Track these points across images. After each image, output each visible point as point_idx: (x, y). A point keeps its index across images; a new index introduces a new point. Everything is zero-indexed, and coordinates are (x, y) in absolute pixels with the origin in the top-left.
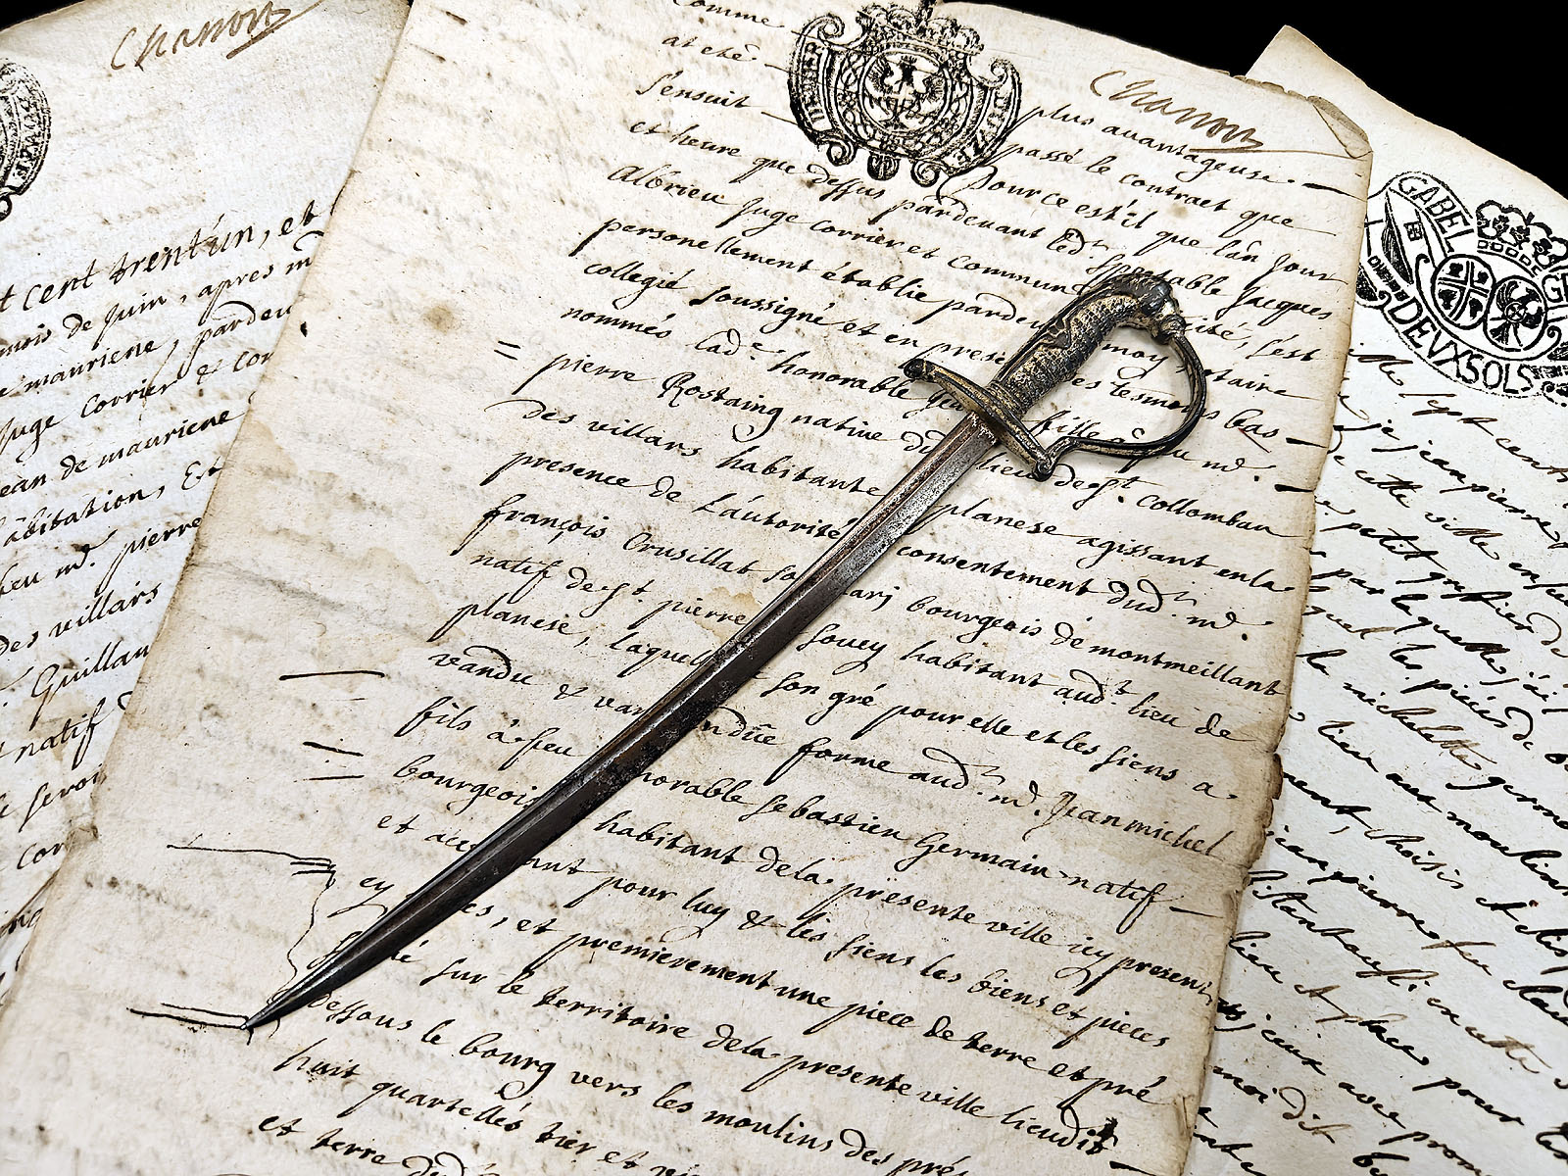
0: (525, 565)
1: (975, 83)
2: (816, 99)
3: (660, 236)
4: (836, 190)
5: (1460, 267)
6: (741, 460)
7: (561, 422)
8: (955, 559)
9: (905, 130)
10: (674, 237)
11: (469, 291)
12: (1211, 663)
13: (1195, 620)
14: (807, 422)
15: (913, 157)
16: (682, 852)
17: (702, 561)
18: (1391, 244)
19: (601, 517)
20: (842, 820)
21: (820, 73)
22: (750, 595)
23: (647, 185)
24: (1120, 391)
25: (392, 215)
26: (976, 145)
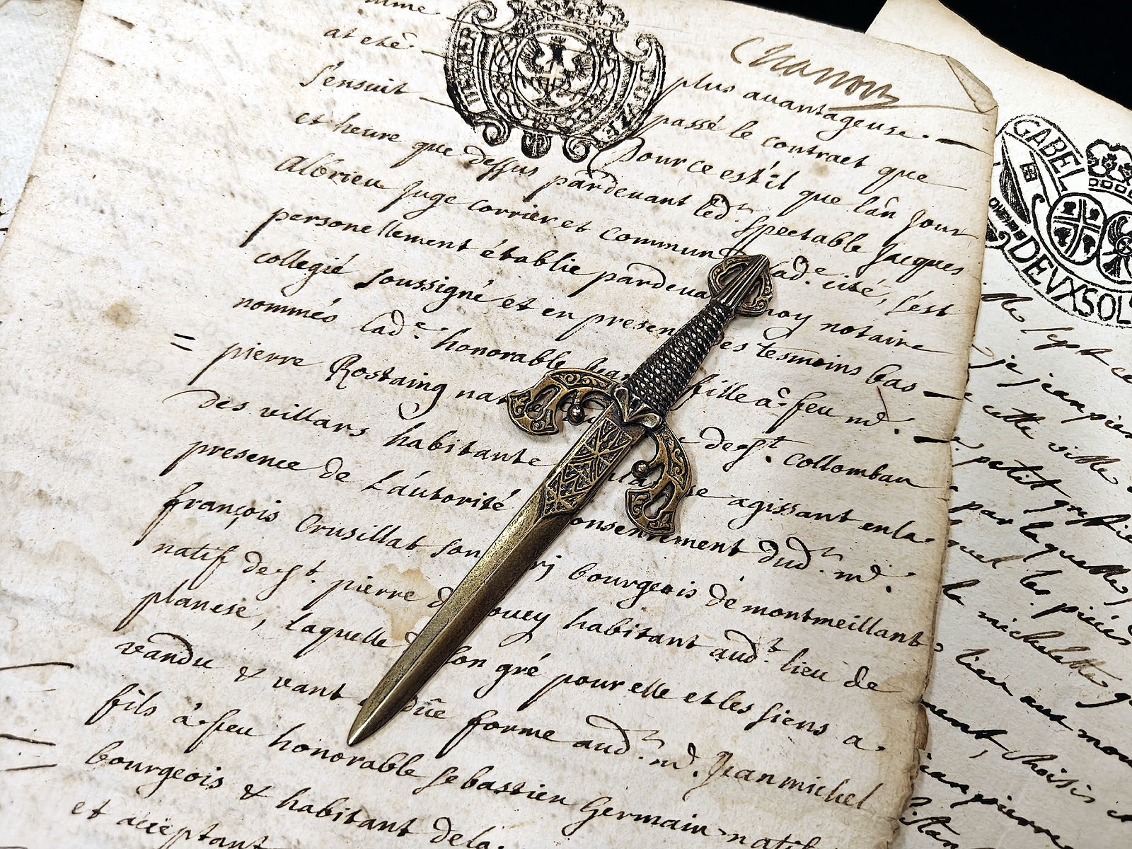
0: (203, 552)
1: (621, 58)
2: (471, 82)
3: (325, 223)
4: (492, 170)
5: (1072, 205)
6: (408, 438)
7: (234, 410)
8: (613, 525)
9: (557, 108)
10: (339, 223)
11: (146, 287)
12: (858, 617)
13: (841, 575)
14: (470, 397)
15: (565, 134)
16: (360, 826)
17: (372, 539)
18: (1008, 186)
19: (274, 500)
20: (510, 789)
21: (475, 56)
22: (418, 571)
23: (312, 175)
24: (766, 352)
25: (70, 216)
26: (624, 118)
